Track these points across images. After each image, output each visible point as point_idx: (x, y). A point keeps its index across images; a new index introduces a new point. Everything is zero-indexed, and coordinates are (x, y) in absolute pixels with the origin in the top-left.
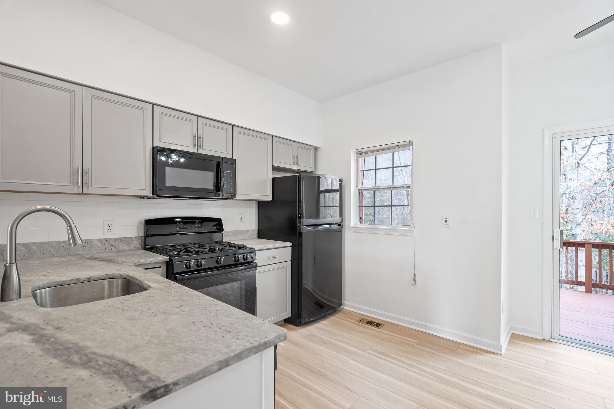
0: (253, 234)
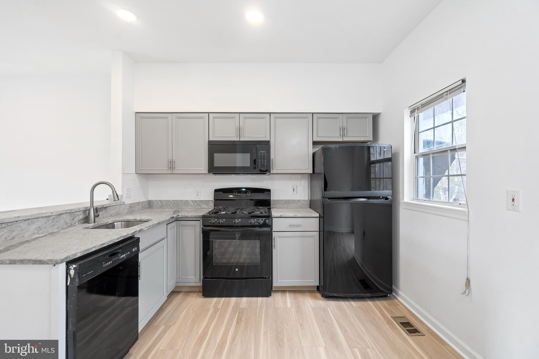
0: (304, 203)
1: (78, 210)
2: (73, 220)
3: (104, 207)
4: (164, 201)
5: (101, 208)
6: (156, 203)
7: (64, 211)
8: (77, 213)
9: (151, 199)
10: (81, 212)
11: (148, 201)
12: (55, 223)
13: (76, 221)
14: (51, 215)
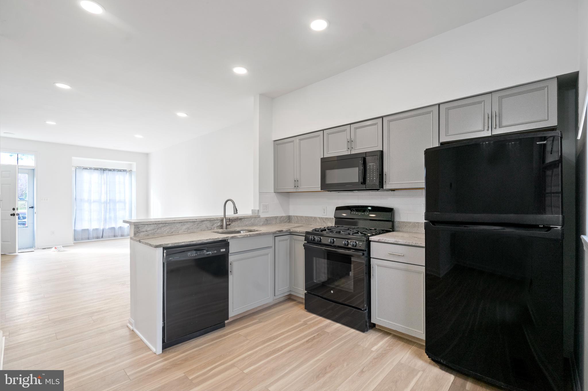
1: (215, 219)
2: (213, 225)
3: (239, 218)
4: (299, 216)
5: (236, 219)
6: (294, 218)
7: (205, 219)
8: (216, 221)
9: (290, 215)
10: (219, 221)
11: (287, 216)
12: (199, 226)
13: (215, 227)
14: (196, 221)
